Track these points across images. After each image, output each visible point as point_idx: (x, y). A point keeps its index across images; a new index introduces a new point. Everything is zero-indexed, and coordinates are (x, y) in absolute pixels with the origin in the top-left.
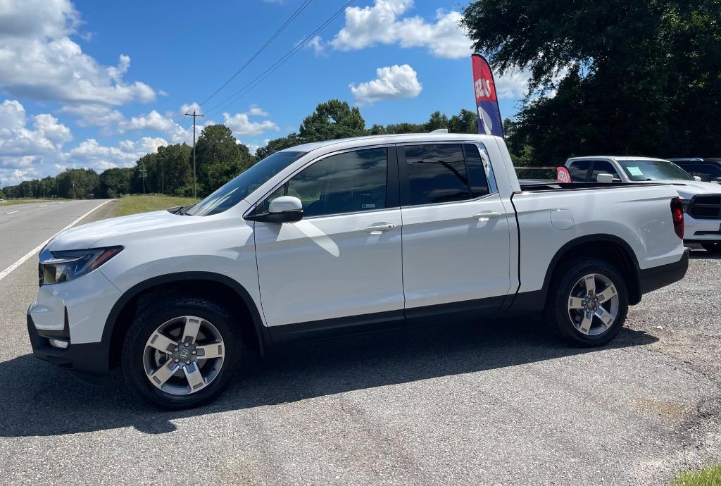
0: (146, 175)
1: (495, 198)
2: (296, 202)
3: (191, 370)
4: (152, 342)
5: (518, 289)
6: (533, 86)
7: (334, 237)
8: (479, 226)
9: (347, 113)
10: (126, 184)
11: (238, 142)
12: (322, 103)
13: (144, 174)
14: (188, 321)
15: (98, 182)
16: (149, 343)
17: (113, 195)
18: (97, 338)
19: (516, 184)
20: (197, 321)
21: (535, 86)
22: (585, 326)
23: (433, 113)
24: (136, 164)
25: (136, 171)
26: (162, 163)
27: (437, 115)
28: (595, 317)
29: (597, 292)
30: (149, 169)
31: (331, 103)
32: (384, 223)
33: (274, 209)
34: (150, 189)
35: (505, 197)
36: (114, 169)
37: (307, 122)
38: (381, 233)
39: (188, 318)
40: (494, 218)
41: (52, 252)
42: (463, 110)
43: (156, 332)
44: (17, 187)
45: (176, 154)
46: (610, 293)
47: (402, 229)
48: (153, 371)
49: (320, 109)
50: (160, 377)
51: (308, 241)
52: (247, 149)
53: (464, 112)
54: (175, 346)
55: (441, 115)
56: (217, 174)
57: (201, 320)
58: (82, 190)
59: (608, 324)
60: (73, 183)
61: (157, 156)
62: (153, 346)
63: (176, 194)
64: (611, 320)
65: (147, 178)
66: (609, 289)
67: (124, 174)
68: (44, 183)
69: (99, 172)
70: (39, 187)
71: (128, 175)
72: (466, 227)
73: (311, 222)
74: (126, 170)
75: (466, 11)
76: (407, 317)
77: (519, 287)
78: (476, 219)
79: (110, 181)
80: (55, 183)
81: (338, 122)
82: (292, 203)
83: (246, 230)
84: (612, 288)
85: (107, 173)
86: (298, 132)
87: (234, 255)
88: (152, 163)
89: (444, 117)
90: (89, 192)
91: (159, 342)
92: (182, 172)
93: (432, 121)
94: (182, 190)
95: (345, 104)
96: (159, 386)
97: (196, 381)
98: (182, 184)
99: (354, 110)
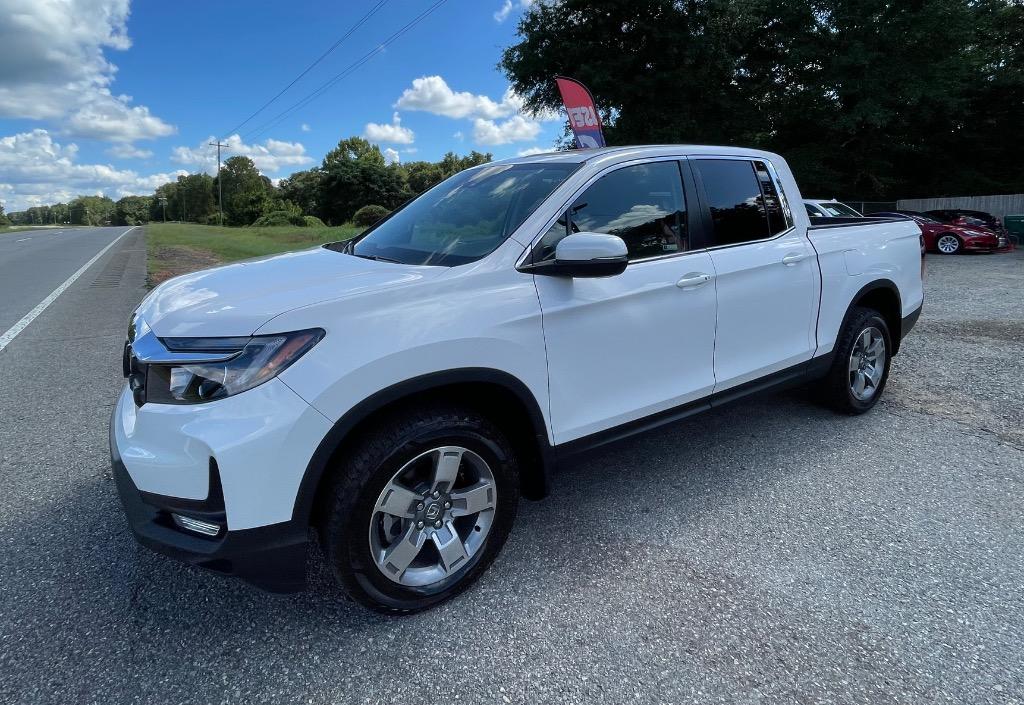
0: (167, 203)
1: (793, 235)
4: (384, 503)
5: (814, 354)
9: (367, 150)
10: (145, 212)
11: (260, 174)
12: (344, 139)
13: (164, 202)
14: (442, 454)
15: (115, 209)
16: (377, 507)
17: (132, 222)
20: (456, 454)
24: (155, 193)
25: (156, 200)
26: (183, 192)
27: (450, 155)
30: (169, 197)
31: (352, 140)
34: (170, 217)
36: (132, 197)
37: (329, 157)
39: (443, 450)
41: (161, 340)
43: (389, 485)
44: (24, 213)
45: (198, 183)
49: (342, 145)
52: (269, 181)
53: (474, 154)
54: (419, 502)
56: (242, 204)
57: (462, 450)
58: (98, 217)
60: (88, 210)
61: (178, 185)
63: (199, 222)
65: (168, 207)
67: (142, 201)
68: (54, 210)
69: (115, 200)
70: (49, 214)
71: (147, 203)
74: (144, 198)
77: (816, 351)
78: (785, 264)
79: (127, 208)
80: (66, 209)
81: (359, 157)
85: (124, 201)
86: (321, 166)
88: (171, 191)
90: (105, 219)
91: (394, 500)
92: (204, 201)
93: (446, 161)
94: (206, 218)
95: (365, 141)
96: (395, 578)
98: (204, 212)
99: (374, 147)
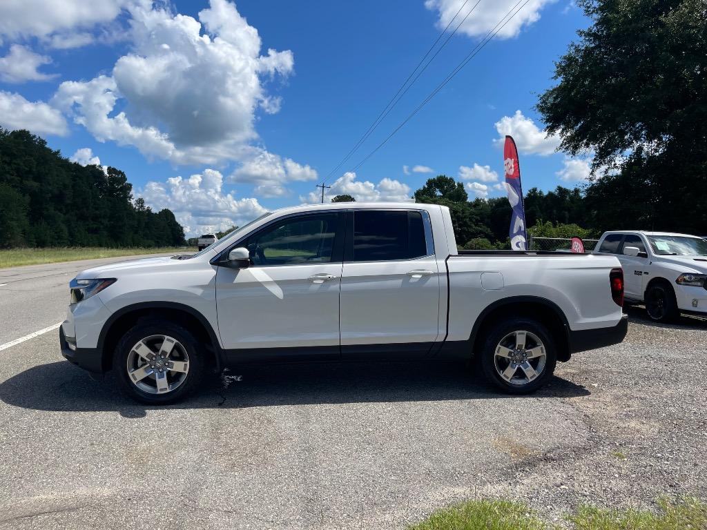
1: (432, 259)
2: (245, 251)
3: (161, 376)
5: (446, 338)
6: (596, 166)
7: (280, 283)
8: (411, 281)
9: (452, 188)
14: (166, 339)
16: (134, 349)
18: (94, 345)
19: (453, 248)
20: (173, 342)
21: (598, 165)
22: (508, 374)
23: (531, 188)
27: (535, 190)
28: (519, 369)
29: (527, 347)
31: (439, 179)
32: (325, 274)
33: (232, 257)
35: (440, 258)
38: (322, 282)
39: (167, 337)
40: (426, 276)
42: (559, 187)
43: (140, 342)
46: (539, 352)
47: (341, 279)
48: (133, 369)
49: (430, 183)
50: (137, 376)
51: (258, 285)
53: (560, 189)
54: (154, 356)
55: (538, 191)
57: (175, 341)
59: (531, 378)
62: (137, 351)
64: (534, 375)
66: (539, 348)
72: (399, 282)
73: (263, 270)
75: (541, 98)
76: (343, 352)
77: (446, 336)
78: (409, 275)
81: (444, 194)
82: (241, 253)
83: (211, 272)
84: (542, 348)
87: (199, 292)
89: (541, 192)
91: (142, 349)
95: (451, 179)
96: (135, 382)
97: (163, 385)
99: (459, 184)
